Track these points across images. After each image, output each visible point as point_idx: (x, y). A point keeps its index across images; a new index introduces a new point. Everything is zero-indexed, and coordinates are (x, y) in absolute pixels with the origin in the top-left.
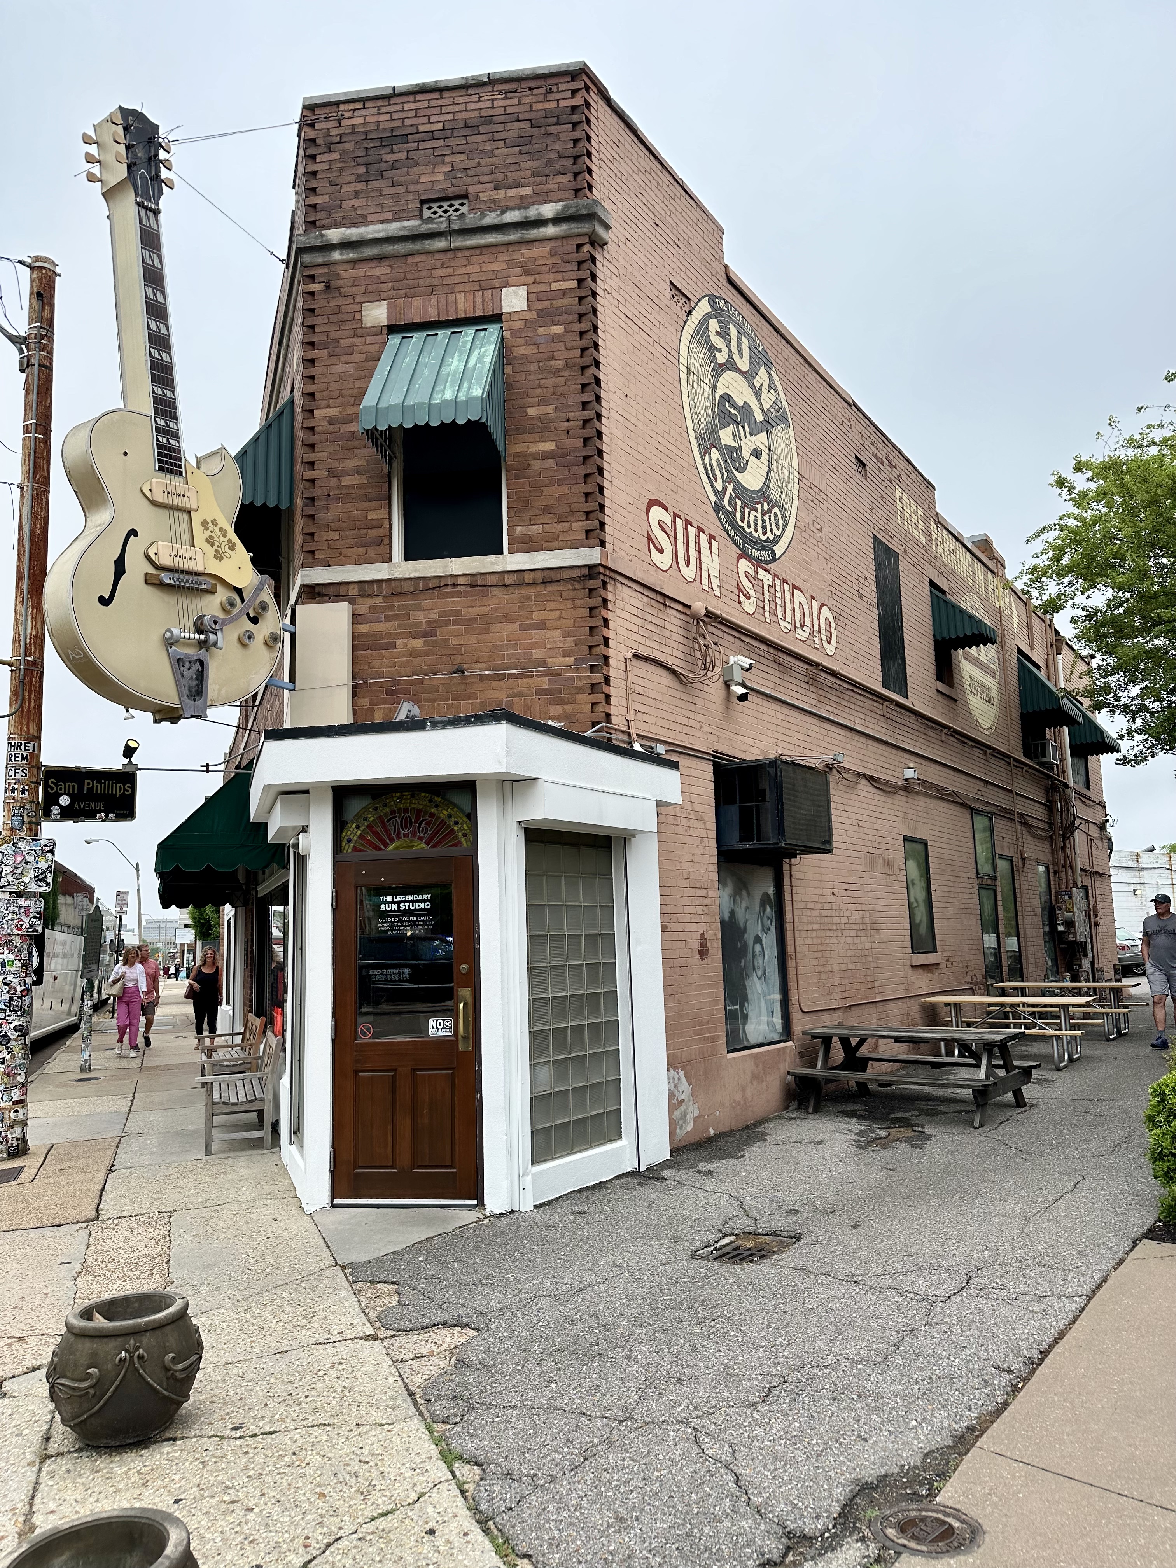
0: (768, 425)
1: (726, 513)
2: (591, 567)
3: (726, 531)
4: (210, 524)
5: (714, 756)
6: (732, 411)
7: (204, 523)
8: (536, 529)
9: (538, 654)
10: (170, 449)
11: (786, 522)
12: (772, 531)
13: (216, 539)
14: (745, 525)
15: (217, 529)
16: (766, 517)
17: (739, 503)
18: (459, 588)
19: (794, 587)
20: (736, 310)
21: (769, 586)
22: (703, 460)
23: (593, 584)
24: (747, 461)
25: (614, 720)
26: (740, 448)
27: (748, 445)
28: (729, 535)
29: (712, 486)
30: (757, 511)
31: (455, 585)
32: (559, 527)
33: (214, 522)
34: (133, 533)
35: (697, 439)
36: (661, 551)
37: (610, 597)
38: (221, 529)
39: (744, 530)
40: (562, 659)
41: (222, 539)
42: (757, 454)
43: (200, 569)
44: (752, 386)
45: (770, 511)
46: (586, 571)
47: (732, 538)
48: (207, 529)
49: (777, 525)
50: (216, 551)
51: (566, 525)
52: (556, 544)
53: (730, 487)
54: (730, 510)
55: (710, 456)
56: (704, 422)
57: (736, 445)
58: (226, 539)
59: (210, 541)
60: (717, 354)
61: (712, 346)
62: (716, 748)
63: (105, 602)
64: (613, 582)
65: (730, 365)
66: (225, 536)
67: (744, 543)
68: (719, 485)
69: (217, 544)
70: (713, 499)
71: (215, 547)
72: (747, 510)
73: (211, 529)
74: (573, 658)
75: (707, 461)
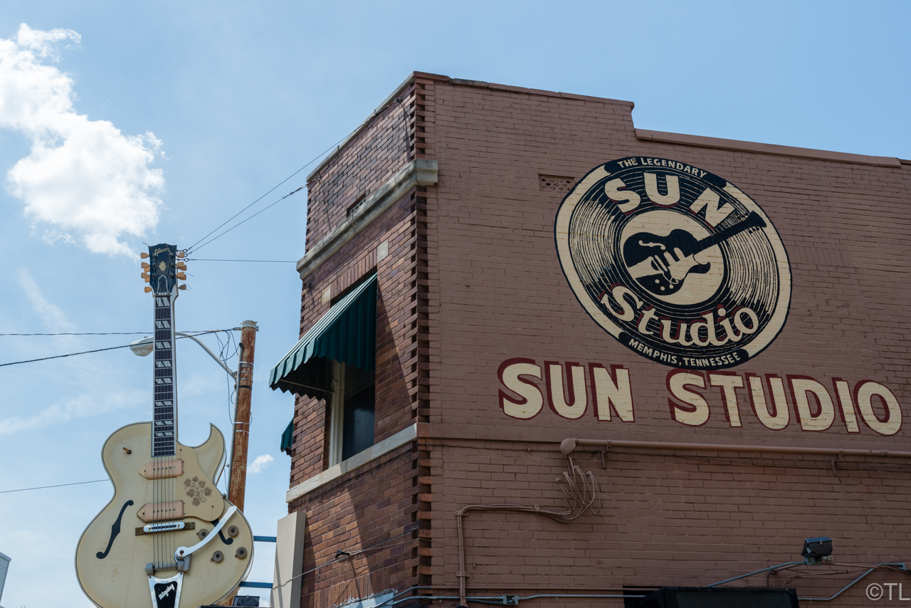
0: (720, 235)
1: (642, 338)
2: (414, 442)
3: (646, 356)
4: (192, 482)
5: (625, 593)
6: (651, 245)
7: (187, 483)
8: (387, 420)
9: (386, 528)
10: (166, 439)
11: (765, 319)
12: (736, 332)
13: (195, 490)
14: (682, 340)
15: (197, 483)
16: (726, 323)
17: (667, 324)
18: (352, 482)
19: (790, 377)
20: (653, 159)
21: (735, 388)
22: (597, 301)
23: (415, 455)
24: (681, 282)
25: (434, 580)
26: (668, 274)
27: (679, 266)
28: (651, 358)
29: (615, 320)
30: (705, 321)
31: (349, 480)
32: (398, 414)
33: (195, 479)
34: (130, 503)
35: (588, 288)
36: (524, 401)
37: (432, 463)
38: (200, 483)
39: (680, 345)
40: (398, 529)
41: (200, 489)
42: (702, 269)
43: (178, 514)
44: (688, 213)
45: (730, 315)
46: (410, 447)
47: (657, 360)
48: (189, 485)
49: (748, 323)
50: (194, 499)
51: (402, 410)
52: (396, 429)
53: (649, 314)
54: (652, 333)
55: (611, 295)
56: (598, 269)
57: (661, 272)
58: (203, 489)
59: (190, 494)
60: (619, 206)
61: (612, 201)
62: (628, 583)
63: (101, 556)
64: (440, 448)
65: (647, 205)
66: (202, 487)
67: (679, 359)
68: (629, 315)
69: (196, 494)
70: (616, 331)
71: (194, 497)
72: (684, 327)
73: (192, 485)
74: (403, 527)
75: (605, 300)
